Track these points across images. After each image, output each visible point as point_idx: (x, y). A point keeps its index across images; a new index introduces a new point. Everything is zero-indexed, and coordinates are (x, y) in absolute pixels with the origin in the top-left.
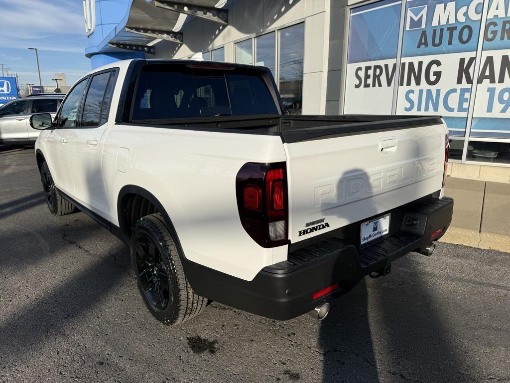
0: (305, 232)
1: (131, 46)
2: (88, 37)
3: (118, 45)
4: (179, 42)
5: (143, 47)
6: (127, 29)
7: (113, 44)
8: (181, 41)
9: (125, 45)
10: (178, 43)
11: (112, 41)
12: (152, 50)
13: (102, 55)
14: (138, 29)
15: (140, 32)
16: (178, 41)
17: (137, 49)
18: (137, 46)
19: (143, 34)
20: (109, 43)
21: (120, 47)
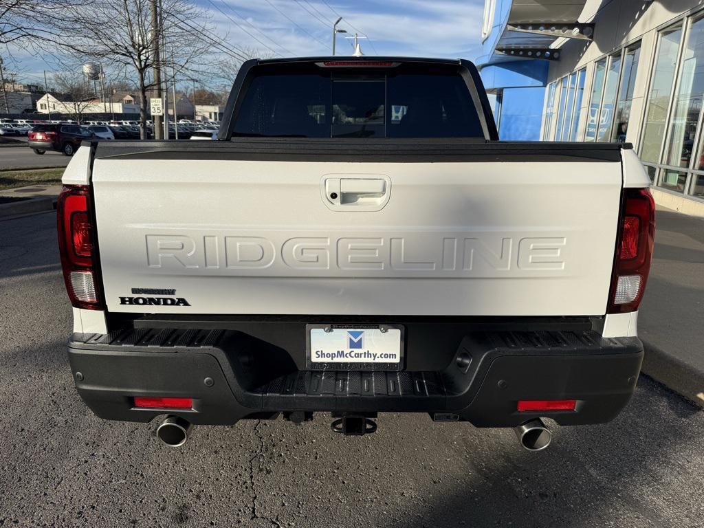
0: (133, 301)
1: (525, 51)
2: (483, 43)
3: (508, 51)
4: (588, 39)
5: (543, 51)
6: (510, 28)
7: (501, 50)
8: (589, 37)
9: (517, 51)
10: (587, 41)
11: (500, 47)
12: (556, 55)
13: (493, 67)
14: (524, 26)
15: (527, 29)
16: (585, 38)
17: (534, 55)
18: (534, 51)
19: (531, 31)
20: (496, 49)
21: (510, 54)
